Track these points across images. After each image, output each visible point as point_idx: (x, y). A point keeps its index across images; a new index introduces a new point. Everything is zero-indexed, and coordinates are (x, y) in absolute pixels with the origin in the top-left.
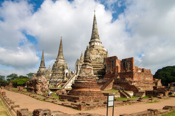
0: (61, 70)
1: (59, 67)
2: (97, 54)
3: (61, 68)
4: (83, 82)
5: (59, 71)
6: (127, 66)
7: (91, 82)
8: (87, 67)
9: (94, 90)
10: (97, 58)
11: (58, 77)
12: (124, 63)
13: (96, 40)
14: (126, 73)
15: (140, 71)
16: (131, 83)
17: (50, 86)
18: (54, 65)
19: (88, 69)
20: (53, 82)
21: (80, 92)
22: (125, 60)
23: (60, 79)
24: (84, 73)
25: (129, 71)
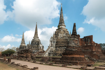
0: (36, 44)
4: (74, 50)
5: (36, 45)
7: (79, 50)
8: (75, 39)
9: (83, 57)
11: (35, 49)
12: (86, 39)
16: (93, 52)
21: (73, 57)
22: (86, 37)
23: (37, 51)
24: (73, 44)
25: (89, 44)
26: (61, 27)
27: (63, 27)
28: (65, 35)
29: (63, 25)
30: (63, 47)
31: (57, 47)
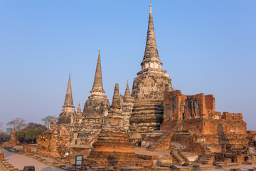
0: (97, 111)
1: (95, 107)
2: (152, 86)
3: (98, 108)
4: (107, 138)
5: (95, 114)
6: (194, 108)
7: (117, 138)
8: (114, 116)
10: (152, 94)
11: (92, 125)
12: (190, 102)
13: (152, 59)
15: (217, 118)
17: (79, 143)
18: (86, 104)
20: (83, 136)
21: (101, 153)
22: (192, 97)
23: (96, 130)
24: (108, 125)
25: (197, 117)
26: (147, 66)
27: (152, 65)
28: (155, 89)
29: (153, 62)
30: (147, 122)
31: (134, 122)
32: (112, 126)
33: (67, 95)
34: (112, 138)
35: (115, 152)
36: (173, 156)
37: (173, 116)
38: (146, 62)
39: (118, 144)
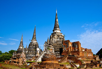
2: (58, 38)
3: (34, 47)
4: (48, 57)
5: (33, 49)
6: (76, 47)
7: (52, 57)
8: (51, 48)
9: (54, 62)
11: (32, 53)
12: (74, 45)
14: (75, 52)
15: (84, 50)
16: (78, 58)
18: (29, 45)
19: (51, 49)
20: (28, 57)
21: (46, 63)
22: (74, 43)
23: (33, 55)
24: (49, 52)
25: (77, 50)
26: (55, 31)
27: (57, 31)
28: (58, 40)
29: (57, 30)
32: (50, 52)
33: (21, 42)
34: (50, 57)
35: (52, 63)
36: (71, 65)
37: (67, 50)
38: (55, 30)
39: (53, 59)
